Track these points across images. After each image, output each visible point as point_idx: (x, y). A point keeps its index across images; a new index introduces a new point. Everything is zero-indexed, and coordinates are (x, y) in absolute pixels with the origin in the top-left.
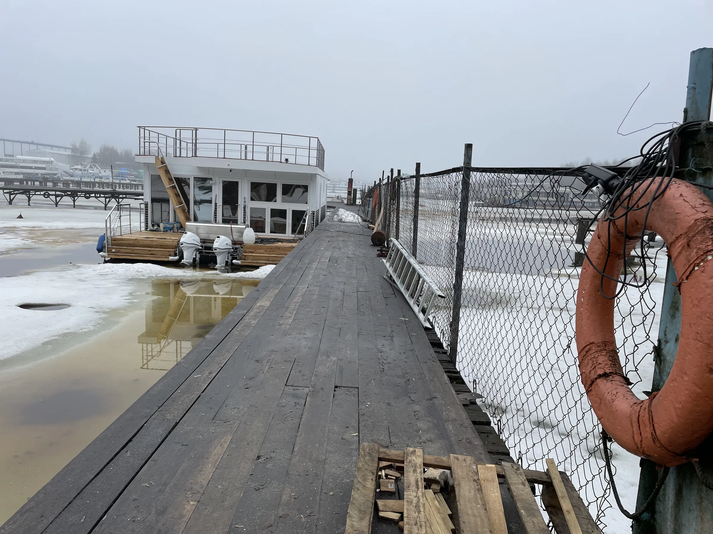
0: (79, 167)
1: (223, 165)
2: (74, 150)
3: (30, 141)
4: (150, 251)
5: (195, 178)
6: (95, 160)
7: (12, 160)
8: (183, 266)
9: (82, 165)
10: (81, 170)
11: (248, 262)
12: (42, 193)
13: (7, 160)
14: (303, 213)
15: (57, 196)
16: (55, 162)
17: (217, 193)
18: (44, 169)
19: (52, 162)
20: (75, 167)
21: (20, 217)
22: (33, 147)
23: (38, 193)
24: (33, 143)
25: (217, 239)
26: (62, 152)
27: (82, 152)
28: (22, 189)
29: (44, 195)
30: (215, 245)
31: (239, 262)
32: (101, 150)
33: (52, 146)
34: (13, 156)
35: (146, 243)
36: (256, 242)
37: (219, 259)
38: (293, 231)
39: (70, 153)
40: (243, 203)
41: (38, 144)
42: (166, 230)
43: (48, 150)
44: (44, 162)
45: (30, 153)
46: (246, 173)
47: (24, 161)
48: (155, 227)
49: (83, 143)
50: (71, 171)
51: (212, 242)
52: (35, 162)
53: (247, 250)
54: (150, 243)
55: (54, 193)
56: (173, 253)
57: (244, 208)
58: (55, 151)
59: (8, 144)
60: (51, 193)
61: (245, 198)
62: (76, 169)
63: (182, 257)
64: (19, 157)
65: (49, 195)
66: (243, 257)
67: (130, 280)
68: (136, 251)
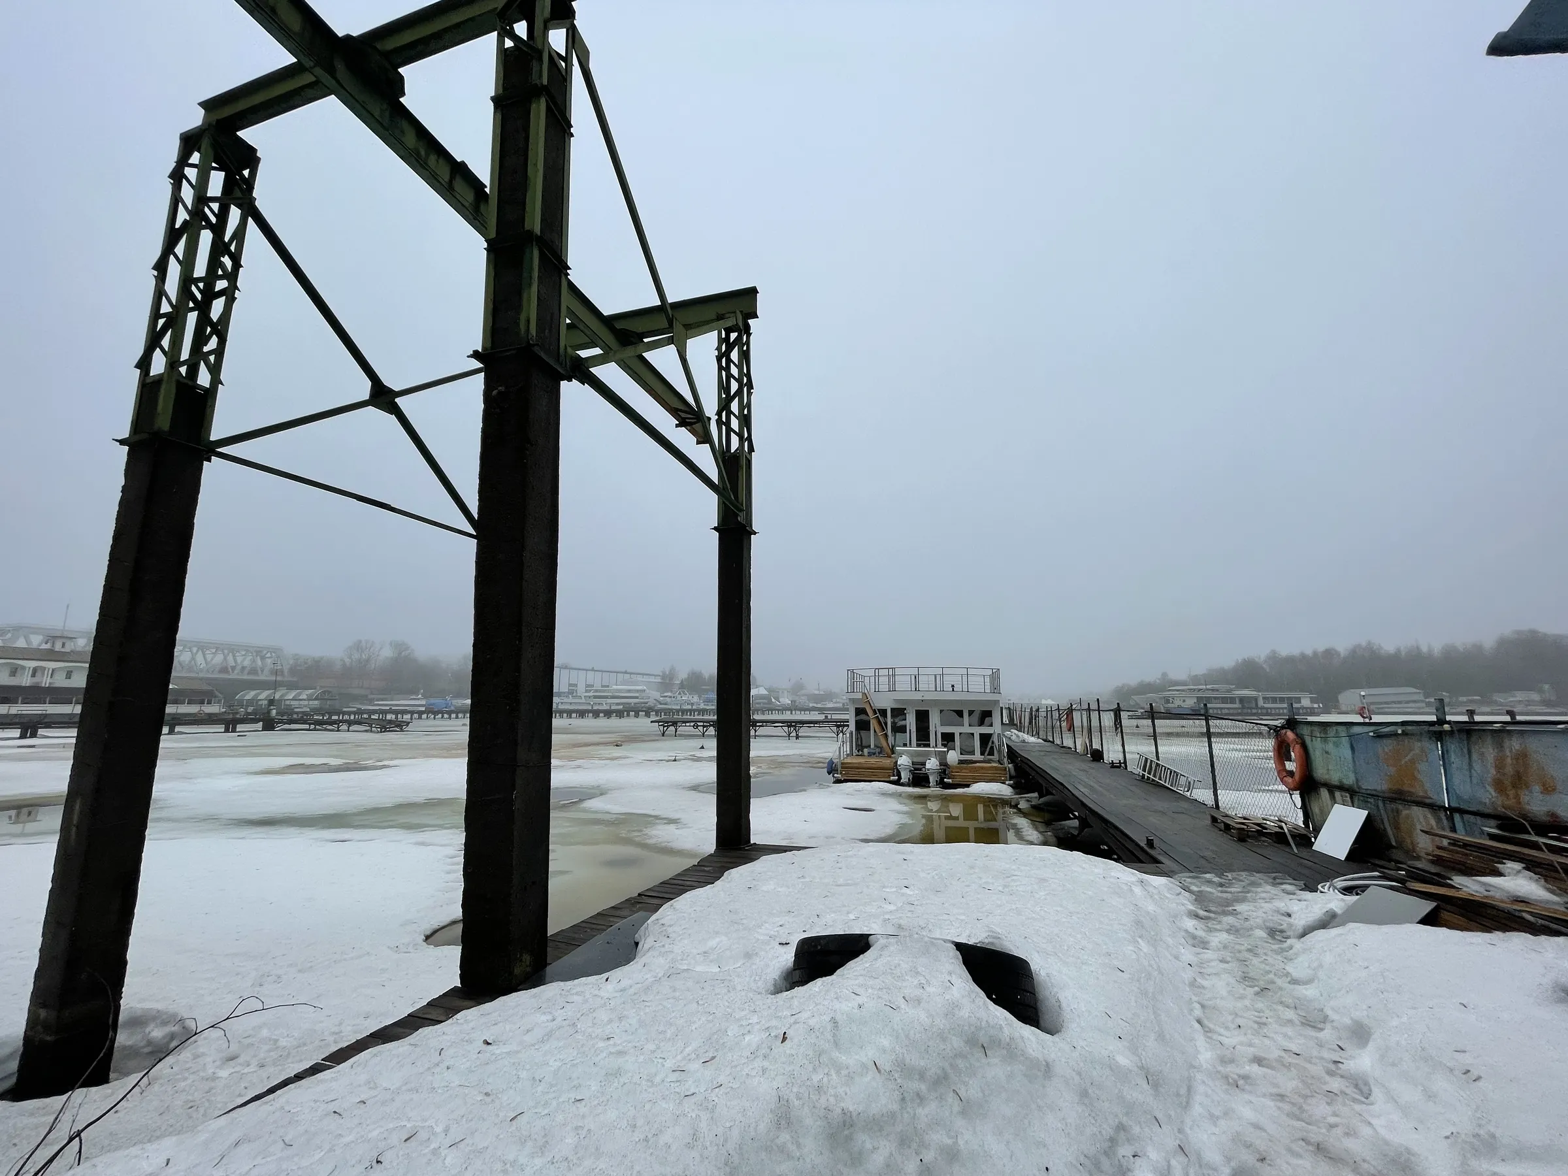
0: (669, 694)
1: (918, 696)
2: (664, 677)
3: (624, 670)
4: (872, 772)
5: (892, 709)
6: (682, 686)
7: (608, 691)
8: (902, 785)
9: (671, 692)
10: (671, 697)
11: (957, 781)
12: (692, 724)
13: (604, 691)
14: (990, 736)
15: (704, 726)
16: (648, 691)
17: (911, 721)
18: (637, 698)
19: (645, 690)
20: (666, 694)
21: (702, 748)
22: (627, 676)
23: (687, 724)
24: (626, 672)
25: (928, 761)
26: (652, 679)
27: (671, 679)
28: (671, 722)
29: (693, 726)
30: (928, 766)
31: (950, 780)
32: (689, 675)
33: (643, 674)
34: (608, 686)
35: (865, 766)
36: (959, 764)
37: (931, 779)
38: (982, 753)
39: (660, 680)
40: (934, 729)
41: (631, 674)
42: (870, 754)
43: (640, 678)
44: (638, 691)
45: (624, 683)
46: (935, 702)
47: (620, 691)
48: (860, 753)
49: (672, 669)
50: (662, 699)
51: (924, 764)
52: (629, 691)
53: (954, 771)
54: (868, 765)
55: (702, 724)
56: (891, 774)
57: (936, 733)
58: (646, 679)
59: (590, 674)
60: (699, 724)
61: (935, 724)
62: (666, 696)
63: (900, 778)
64: (615, 687)
65: (698, 726)
66: (953, 777)
67: (882, 794)
68: (863, 773)
